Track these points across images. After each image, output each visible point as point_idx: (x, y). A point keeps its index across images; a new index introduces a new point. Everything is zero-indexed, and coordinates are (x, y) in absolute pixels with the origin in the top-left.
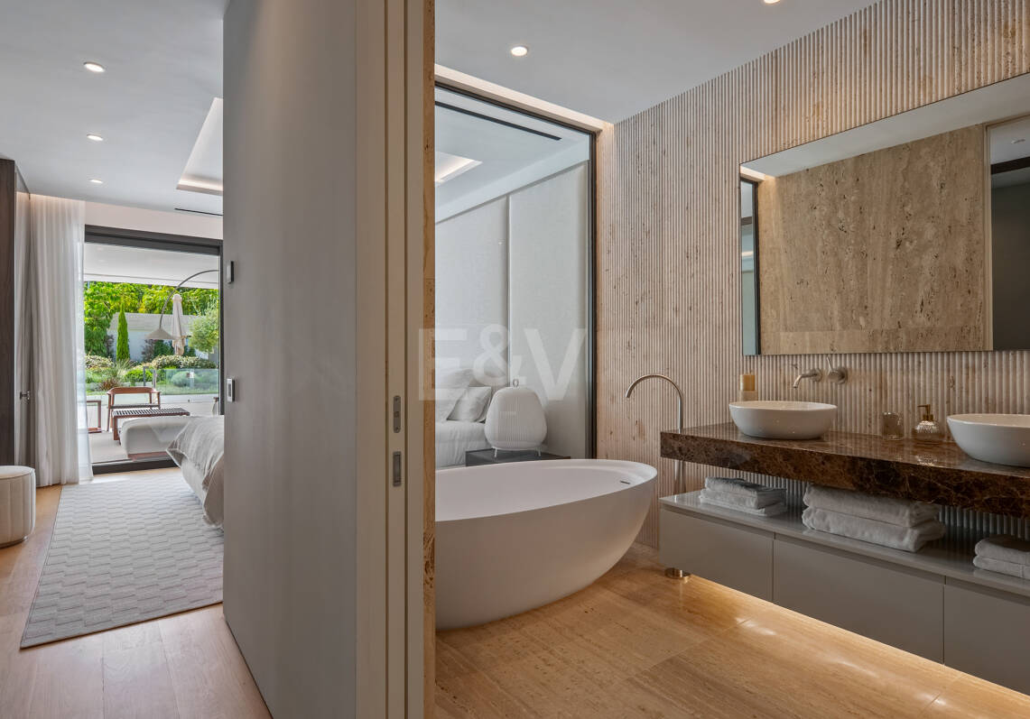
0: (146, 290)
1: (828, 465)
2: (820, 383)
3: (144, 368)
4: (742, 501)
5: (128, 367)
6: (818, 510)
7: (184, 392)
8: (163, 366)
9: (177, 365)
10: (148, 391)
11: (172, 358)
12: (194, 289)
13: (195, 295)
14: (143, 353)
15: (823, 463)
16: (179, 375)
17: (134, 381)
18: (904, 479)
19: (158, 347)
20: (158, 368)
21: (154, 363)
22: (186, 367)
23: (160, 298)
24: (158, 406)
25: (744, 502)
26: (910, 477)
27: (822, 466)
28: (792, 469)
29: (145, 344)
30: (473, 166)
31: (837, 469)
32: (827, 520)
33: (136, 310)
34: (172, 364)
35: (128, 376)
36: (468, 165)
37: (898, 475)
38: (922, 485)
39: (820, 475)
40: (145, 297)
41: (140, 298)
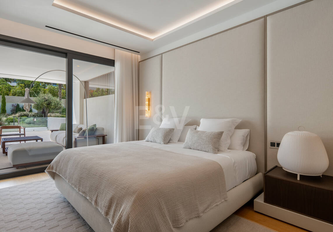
0: (12, 88)
3: (14, 117)
5: (6, 117)
7: (30, 126)
8: (21, 116)
9: (27, 116)
10: (19, 127)
11: (25, 113)
13: (32, 90)
14: (11, 111)
16: (28, 120)
17: (9, 123)
19: (17, 109)
20: (19, 117)
21: (17, 115)
22: (31, 116)
23: (18, 91)
24: (24, 134)
29: (12, 108)
33: (8, 95)
34: (25, 115)
35: (7, 120)
40: (12, 90)
41: (10, 91)
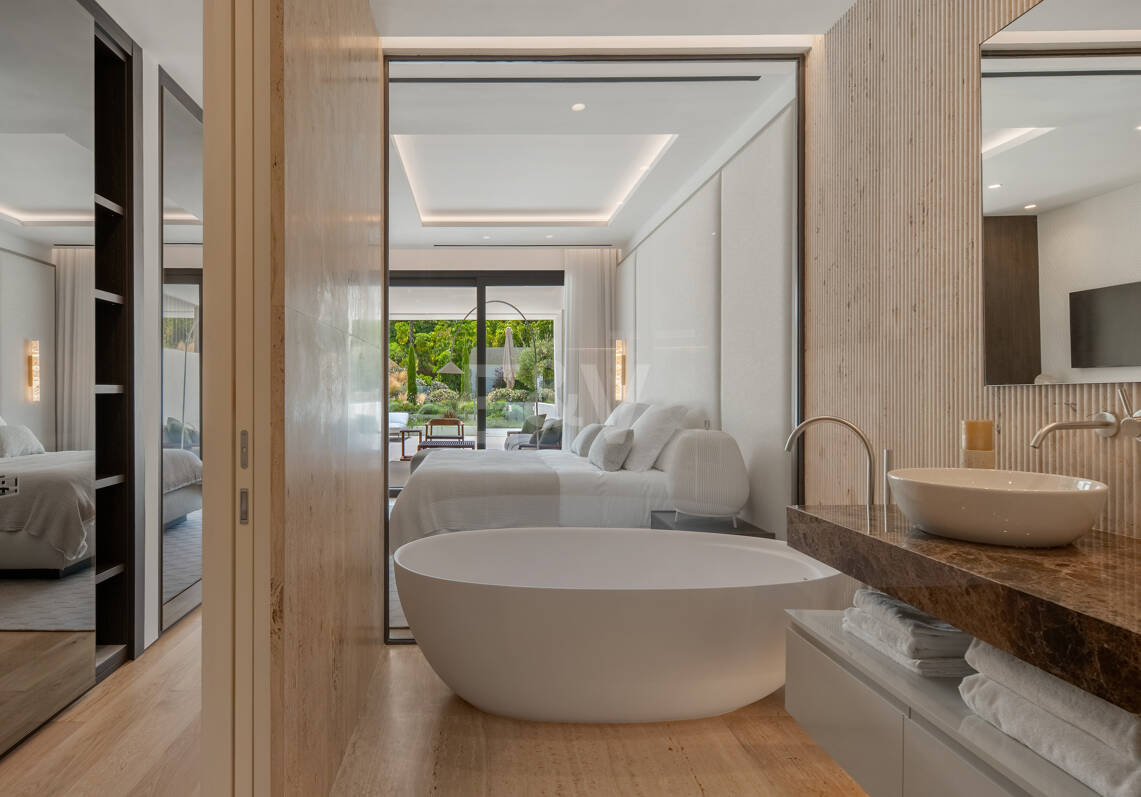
1: (974, 597)
2: (1117, 442)
4: (892, 638)
6: (989, 683)
8: (497, 399)
9: (507, 399)
10: (457, 423)
11: (503, 391)
12: (536, 321)
15: (968, 593)
17: (467, 413)
18: (1090, 653)
20: (492, 401)
21: (490, 396)
22: (513, 400)
24: (463, 438)
25: (895, 640)
26: (1102, 651)
27: (967, 598)
28: (927, 594)
30: (672, 142)
31: (986, 607)
32: (994, 707)
34: (503, 397)
35: (463, 408)
36: (669, 141)
37: (1081, 642)
38: (1124, 672)
39: (964, 614)
